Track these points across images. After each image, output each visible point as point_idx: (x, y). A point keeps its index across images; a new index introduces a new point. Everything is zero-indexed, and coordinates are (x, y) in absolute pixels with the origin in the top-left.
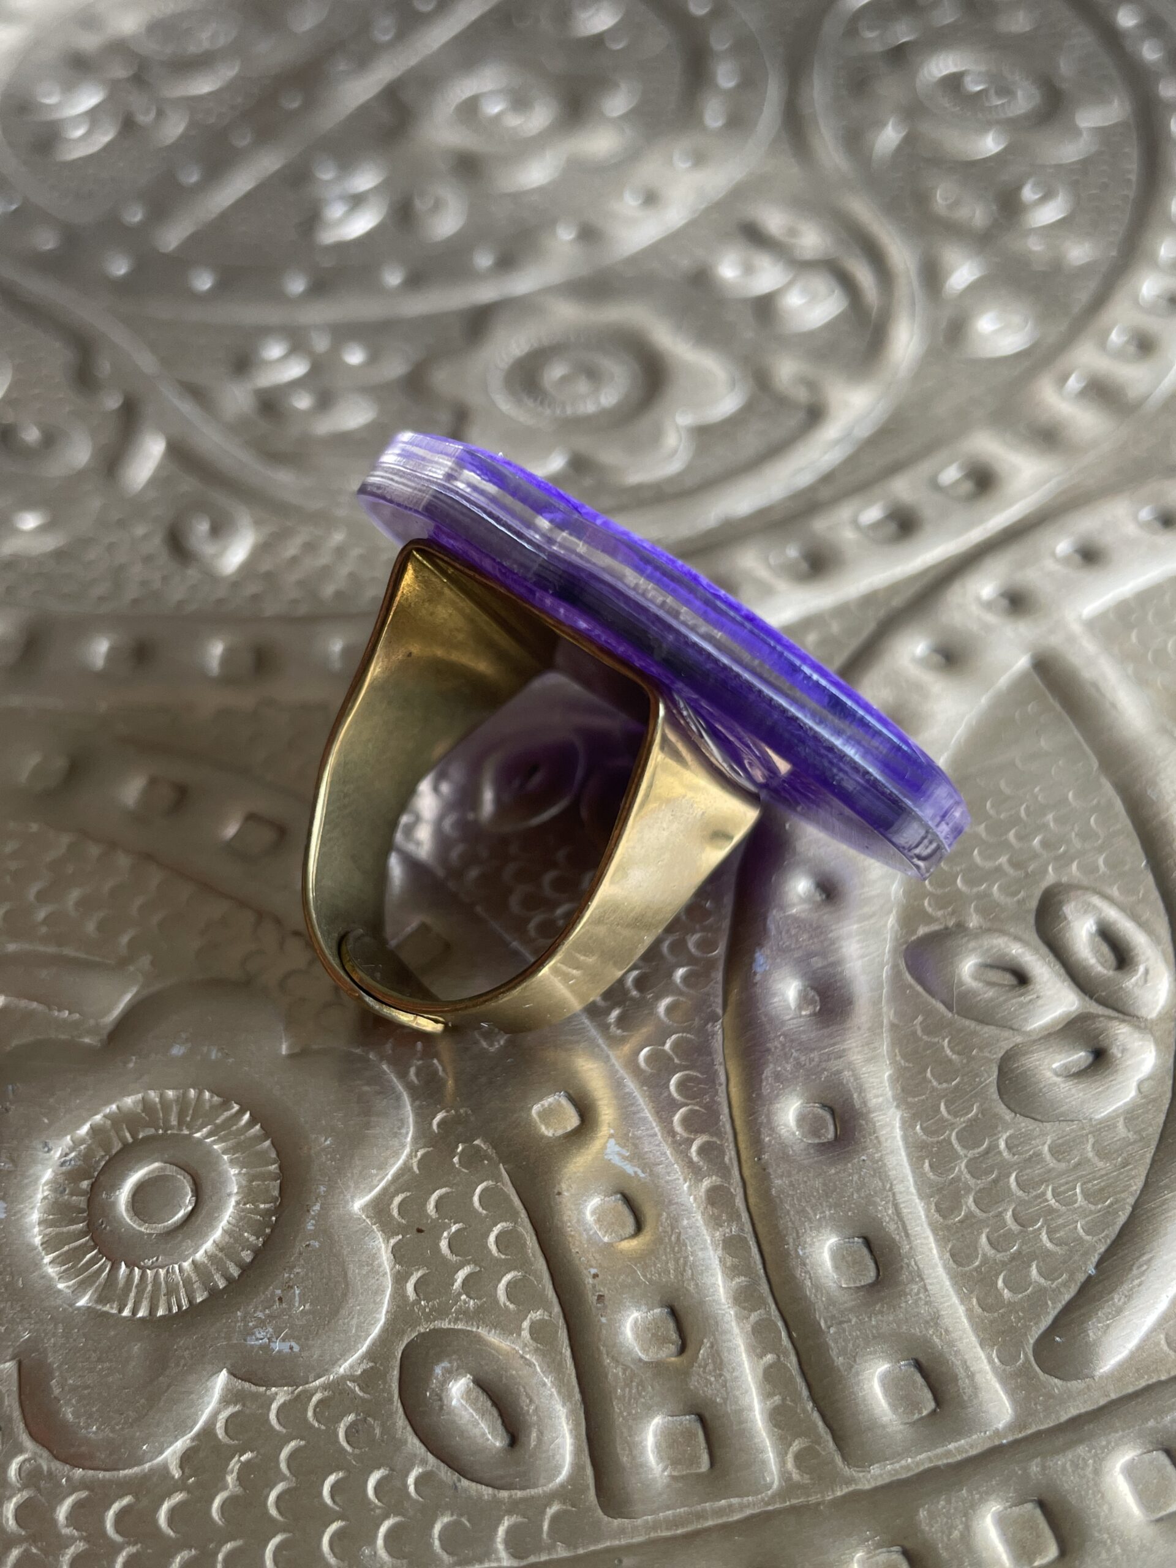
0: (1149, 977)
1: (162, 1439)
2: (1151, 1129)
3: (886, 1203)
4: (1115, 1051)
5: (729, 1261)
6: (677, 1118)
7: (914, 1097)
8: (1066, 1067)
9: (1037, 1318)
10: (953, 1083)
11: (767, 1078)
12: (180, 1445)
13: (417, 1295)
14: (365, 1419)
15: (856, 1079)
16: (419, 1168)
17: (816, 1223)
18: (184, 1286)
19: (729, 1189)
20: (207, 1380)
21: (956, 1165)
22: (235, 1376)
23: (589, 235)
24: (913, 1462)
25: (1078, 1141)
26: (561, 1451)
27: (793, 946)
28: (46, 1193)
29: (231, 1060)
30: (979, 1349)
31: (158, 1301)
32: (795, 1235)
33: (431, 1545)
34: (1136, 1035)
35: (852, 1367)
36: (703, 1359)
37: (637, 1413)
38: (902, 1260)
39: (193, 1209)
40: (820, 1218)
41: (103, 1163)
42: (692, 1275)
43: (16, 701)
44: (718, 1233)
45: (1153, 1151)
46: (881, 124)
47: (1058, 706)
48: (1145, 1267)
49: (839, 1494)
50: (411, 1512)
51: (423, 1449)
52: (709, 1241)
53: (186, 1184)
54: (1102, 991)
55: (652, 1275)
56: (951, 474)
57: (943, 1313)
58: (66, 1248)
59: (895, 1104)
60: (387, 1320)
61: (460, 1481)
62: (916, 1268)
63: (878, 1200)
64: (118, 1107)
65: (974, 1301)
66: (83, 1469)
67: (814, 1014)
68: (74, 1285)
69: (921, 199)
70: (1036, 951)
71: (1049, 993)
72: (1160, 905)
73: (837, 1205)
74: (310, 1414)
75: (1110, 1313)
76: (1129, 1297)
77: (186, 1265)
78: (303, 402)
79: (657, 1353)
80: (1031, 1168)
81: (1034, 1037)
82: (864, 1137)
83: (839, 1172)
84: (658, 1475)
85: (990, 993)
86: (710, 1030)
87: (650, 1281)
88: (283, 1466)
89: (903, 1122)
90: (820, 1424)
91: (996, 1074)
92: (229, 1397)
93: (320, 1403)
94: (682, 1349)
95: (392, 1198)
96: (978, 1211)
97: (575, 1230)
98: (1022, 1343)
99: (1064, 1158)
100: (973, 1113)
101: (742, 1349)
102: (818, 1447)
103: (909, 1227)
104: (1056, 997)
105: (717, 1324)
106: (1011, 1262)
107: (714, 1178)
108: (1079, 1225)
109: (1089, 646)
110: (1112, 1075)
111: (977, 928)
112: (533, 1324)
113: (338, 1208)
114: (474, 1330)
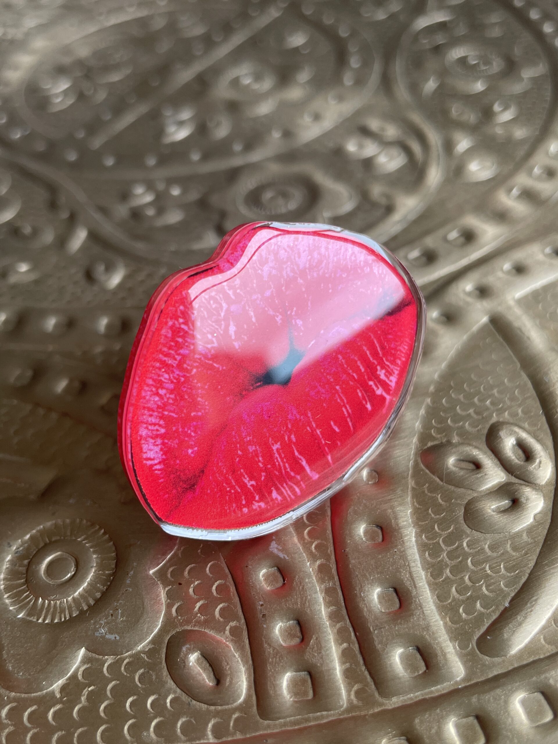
0: (541, 465)
1: (53, 679)
2: (540, 537)
3: (406, 572)
4: (523, 500)
5: (327, 598)
6: (306, 532)
7: (422, 522)
8: (498, 508)
9: (479, 627)
10: (442, 515)
11: (350, 513)
12: (61, 682)
13: (177, 614)
14: (148, 672)
15: (393, 514)
16: (182, 555)
17: (370, 581)
18: (68, 609)
19: (329, 565)
20: (76, 652)
21: (441, 554)
22: (88, 650)
23: (287, 134)
24: (414, 696)
25: (503, 543)
26: (241, 688)
28: (8, 566)
29: (97, 505)
30: (449, 642)
31: (55, 616)
32: (360, 586)
33: (175, 732)
34: (534, 492)
35: (385, 649)
36: (312, 645)
37: (278, 670)
38: (412, 599)
39: (74, 574)
40: (373, 579)
41: (35, 552)
42: (309, 605)
43: (12, 346)
44: (323, 586)
45: (540, 548)
46: (427, 80)
47: (501, 340)
48: (534, 603)
49: (376, 710)
50: (167, 716)
51: (175, 686)
52: (318, 590)
53: (72, 562)
54: (518, 472)
55: (289, 605)
56: (453, 235)
57: (431, 624)
58: (15, 591)
59: (412, 525)
60: (162, 625)
61: (191, 701)
62: (419, 603)
63: (402, 570)
64: (43, 527)
65: (448, 619)
66: (15, 693)
67: (375, 484)
68: (17, 607)
69: (445, 112)
70: (485, 453)
71: (491, 473)
72: (548, 431)
73: (381, 573)
74: (123, 669)
75: (515, 625)
76: (525, 618)
77: (70, 599)
78: (151, 212)
79: (290, 642)
80: (479, 555)
81: (482, 494)
82: (396, 540)
83: (383, 557)
84: (287, 700)
85: (462, 473)
88: (108, 693)
89: (416, 533)
90: (368, 677)
91: (463, 511)
92: (85, 660)
93: (128, 663)
94: (303, 640)
95: (168, 569)
96: (451, 576)
97: (253, 584)
98: (471, 639)
99: (496, 551)
100: (451, 529)
101: (332, 640)
102: (366, 688)
103: (416, 583)
104: (494, 475)
105: (320, 628)
106: (467, 600)
107: (322, 560)
108: (502, 583)
109: (518, 311)
110: (521, 511)
111: (457, 443)
112: (231, 628)
113: (142, 573)
114: (203, 630)
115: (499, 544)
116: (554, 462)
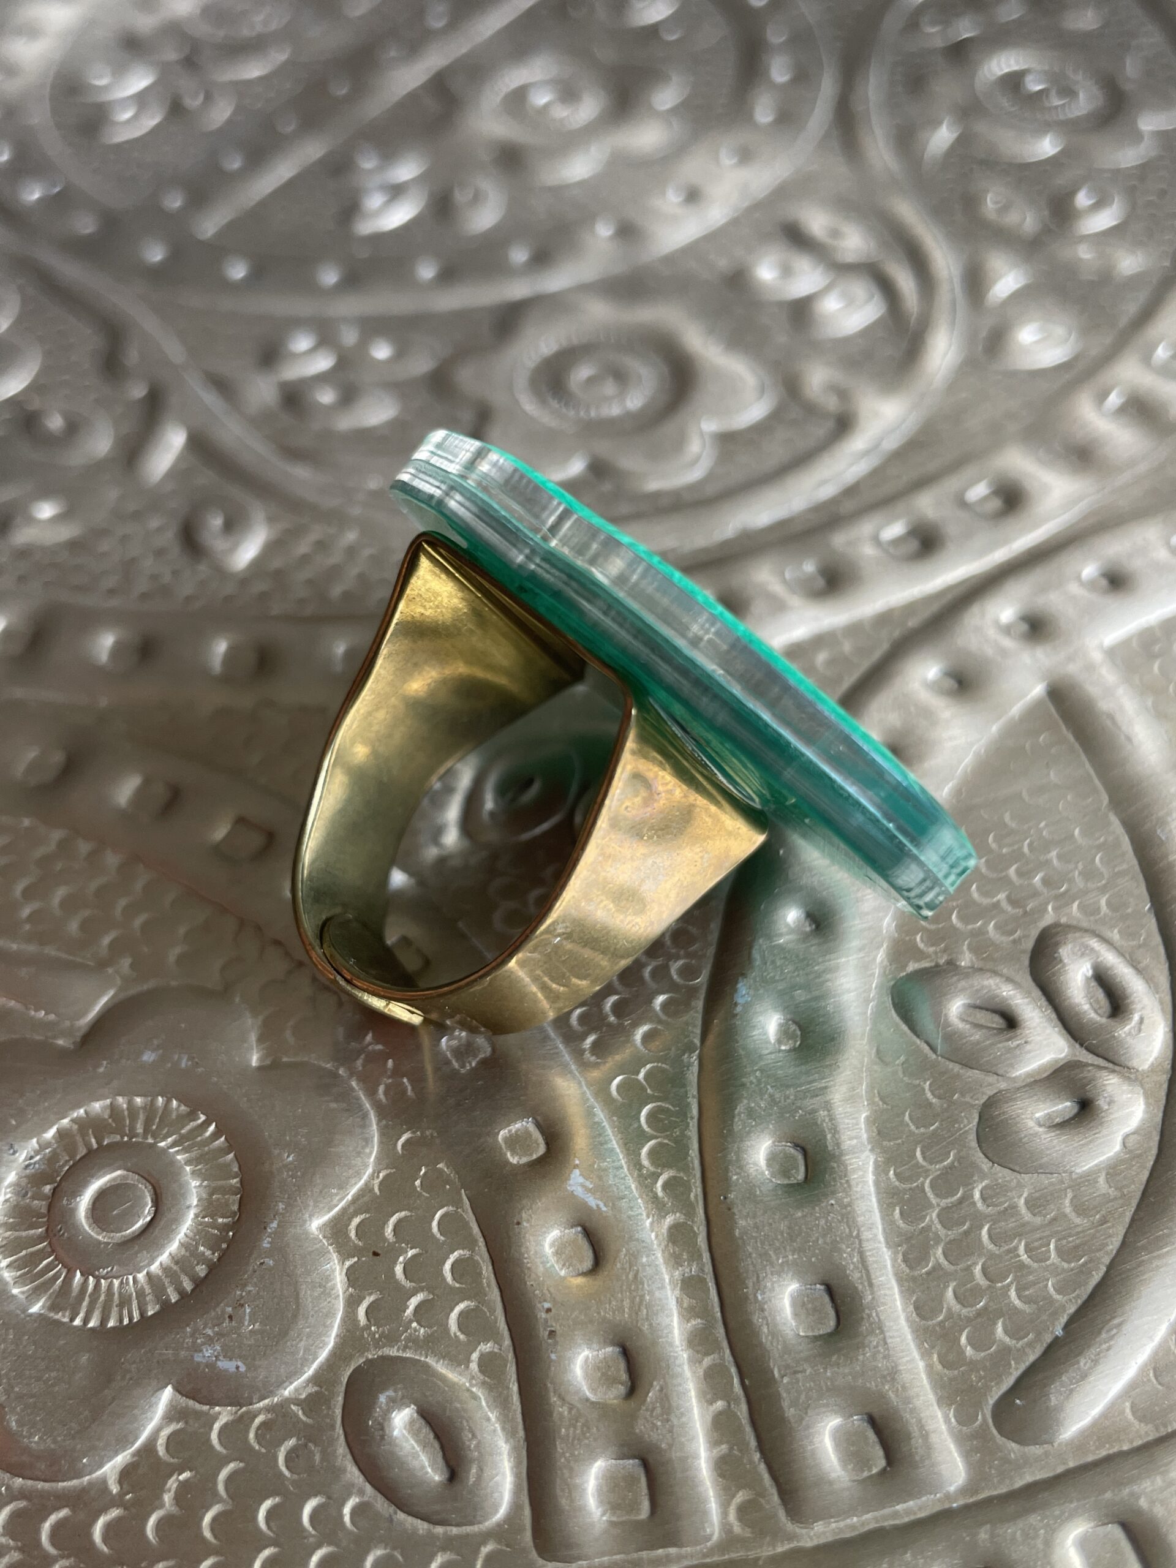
0: (1143, 1026)
1: (103, 1453)
2: (1133, 1186)
3: (853, 1250)
4: (1102, 1103)
5: (686, 1302)
6: (645, 1151)
7: (889, 1141)
8: (1049, 1116)
9: (999, 1379)
10: (932, 1128)
11: (739, 1114)
12: (120, 1460)
13: (368, 1320)
14: (306, 1445)
15: (831, 1120)
16: (379, 1189)
17: (777, 1268)
18: (137, 1298)
19: (692, 1227)
20: (153, 1395)
21: (927, 1214)
22: (180, 1393)
23: (627, 232)
24: (858, 1522)
25: (1056, 1195)
26: (500, 1489)
27: (777, 978)
28: (8, 1196)
29: (200, 1070)
30: (936, 1407)
31: (110, 1312)
32: (755, 1279)
34: (1125, 1087)
35: (802, 1419)
36: (651, 1403)
37: (580, 1454)
38: (863, 1311)
39: (152, 1219)
40: (783, 1262)
41: (67, 1168)
42: (647, 1314)
43: (18, 692)
44: (677, 1273)
45: (1133, 1210)
46: (936, 124)
47: (1071, 738)
48: (1115, 1331)
49: (780, 1549)
50: (344, 1543)
51: (361, 1479)
52: (667, 1281)
53: (147, 1194)
54: (1093, 1040)
55: (606, 1312)
56: (979, 491)
57: (901, 1368)
58: (24, 1253)
59: (869, 1147)
60: (336, 1343)
61: (396, 1513)
62: (876, 1319)
63: (844, 1246)
64: (86, 1112)
65: (935, 1356)
66: (23, 1478)
67: (793, 1050)
68: (28, 1290)
69: (970, 203)
70: (1028, 994)
71: (1039, 1038)
72: (1161, 950)
73: (800, 1250)
74: (252, 1435)
75: (1074, 1378)
76: (1096, 1362)
77: (141, 1276)
78: (326, 397)
79: (605, 1394)
80: (1006, 1220)
81: (1017, 1085)
82: (834, 1179)
83: (806, 1216)
84: (596, 1520)
85: (977, 1036)
86: (685, 1060)
87: (604, 1319)
88: (221, 1488)
89: (877, 1166)
90: (766, 1476)
91: (976, 1120)
92: (174, 1414)
93: (263, 1424)
94: (631, 1391)
95: (350, 1220)
96: (946, 1263)
97: (531, 1261)
98: (981, 1403)
99: (1040, 1212)
100: (949, 1161)
101: (693, 1393)
102: (762, 1501)
103: (873, 1277)
104: (1045, 1043)
105: (668, 1367)
106: (976, 1318)
107: (678, 1215)
108: (1050, 1283)
109: (1109, 675)
110: (1097, 1128)
111: (969, 968)
112: (482, 1357)
113: (295, 1227)
114: (423, 1359)
115: (1049, 1198)
116: (1170, 1022)
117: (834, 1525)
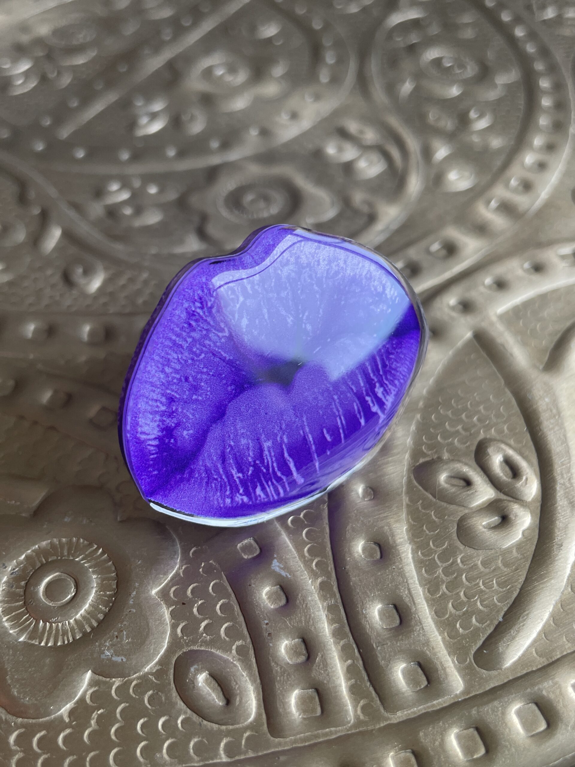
0: (528, 482)
1: (60, 704)
2: (528, 553)
3: (405, 588)
4: (512, 516)
5: (330, 616)
6: (306, 549)
7: (418, 538)
8: (488, 524)
9: (475, 642)
10: (436, 532)
11: (348, 531)
12: (69, 706)
13: (182, 634)
14: (157, 693)
15: (390, 530)
16: (183, 574)
17: (371, 598)
18: (71, 631)
19: (331, 582)
20: (82, 675)
21: (437, 571)
22: (95, 673)
23: (265, 133)
24: (417, 710)
25: (494, 559)
26: (251, 707)
28: (4, 588)
29: (93, 524)
30: (448, 656)
31: (58, 638)
32: (361, 604)
33: (188, 752)
34: (522, 509)
35: (388, 665)
36: (318, 663)
37: (287, 688)
38: (412, 615)
39: (75, 594)
40: (373, 596)
41: (32, 573)
42: (313, 623)
44: (325, 603)
45: (529, 563)
46: (404, 82)
47: (485, 355)
48: (526, 617)
49: (382, 725)
50: (179, 737)
51: (185, 706)
52: (321, 607)
53: (72, 583)
54: (506, 489)
55: (294, 623)
56: (435, 247)
57: (431, 640)
58: (14, 614)
59: (409, 542)
60: (168, 646)
61: (202, 721)
62: (418, 618)
63: (401, 587)
64: (39, 546)
65: (446, 634)
66: (22, 718)
67: (370, 500)
68: (17, 631)
69: (422, 117)
70: (475, 470)
71: (481, 489)
72: (533, 448)
73: (381, 590)
74: (131, 691)
75: (509, 639)
76: (518, 632)
77: (72, 621)
78: (128, 211)
79: (296, 660)
80: (473, 571)
81: (474, 510)
82: (394, 557)
83: (382, 574)
84: (296, 718)
85: (453, 490)
86: (321, 508)
87: (293, 626)
88: (118, 716)
89: (413, 550)
90: (373, 692)
91: (456, 528)
92: (92, 684)
93: (136, 686)
94: (308, 658)
95: (170, 588)
96: (447, 592)
97: (257, 602)
98: (468, 653)
99: (488, 567)
100: (445, 546)
101: (337, 658)
102: (372, 703)
103: (415, 600)
104: (484, 491)
105: (325, 646)
106: (463, 615)
107: (323, 577)
108: (495, 598)
109: (500, 327)
110: (510, 528)
111: (447, 459)
112: (237, 647)
113: (145, 593)
114: (210, 650)
115: (491, 560)
116: (539, 479)
117: (406, 712)
